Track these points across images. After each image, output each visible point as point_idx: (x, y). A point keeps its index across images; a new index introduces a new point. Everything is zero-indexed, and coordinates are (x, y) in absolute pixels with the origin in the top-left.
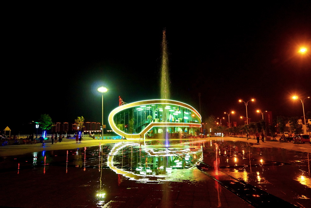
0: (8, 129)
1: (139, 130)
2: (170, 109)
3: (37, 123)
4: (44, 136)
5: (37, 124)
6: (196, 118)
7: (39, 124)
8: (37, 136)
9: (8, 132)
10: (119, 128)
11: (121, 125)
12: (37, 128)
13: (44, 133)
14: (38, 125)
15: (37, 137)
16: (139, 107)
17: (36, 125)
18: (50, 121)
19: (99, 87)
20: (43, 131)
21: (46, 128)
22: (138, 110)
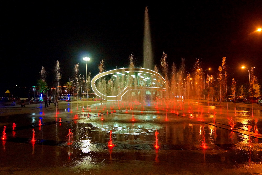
0: (8, 92)
2: (141, 76)
3: (34, 87)
4: (41, 98)
7: (36, 88)
9: (8, 94)
12: (34, 91)
13: (41, 95)
15: (34, 98)
16: (116, 74)
17: (34, 89)
18: (46, 86)
20: (40, 93)
22: (115, 76)
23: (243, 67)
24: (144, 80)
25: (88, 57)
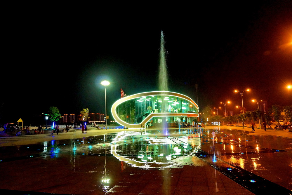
0: (20, 120)
1: (140, 120)
2: (169, 100)
3: (46, 115)
4: (53, 126)
6: (193, 108)
9: (20, 123)
10: (121, 118)
11: (123, 116)
12: (46, 119)
13: (53, 124)
14: (48, 117)
15: (46, 128)
17: (46, 117)
18: (58, 113)
19: (102, 81)
20: (52, 122)
22: (139, 101)
24: (173, 105)
25: (107, 80)
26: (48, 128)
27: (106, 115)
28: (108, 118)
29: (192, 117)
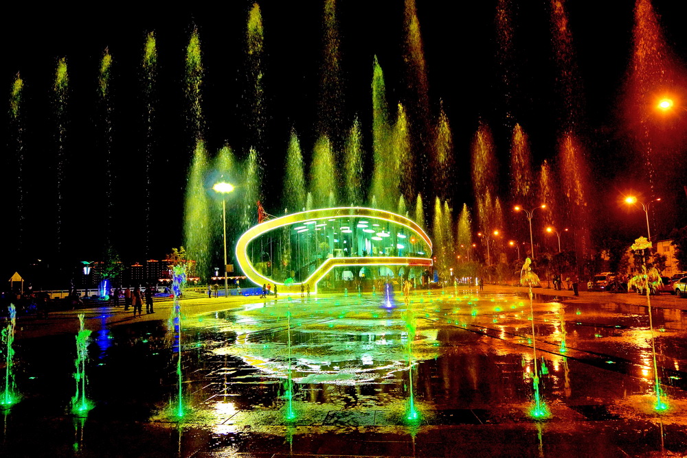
0: (16, 277)
1: (300, 276)
2: (366, 228)
3: (85, 263)
5: (86, 265)
6: (421, 246)
7: (91, 265)
8: (86, 292)
9: (17, 284)
10: (260, 269)
11: (263, 264)
12: (86, 273)
13: (103, 285)
14: (89, 268)
15: (86, 294)
16: (301, 224)
17: (85, 268)
18: (117, 259)
20: (103, 280)
21: (107, 275)
22: (298, 231)
23: (630, 200)
24: (374, 238)
26: (91, 294)
27: (226, 264)
28: (231, 271)
29: (419, 267)
